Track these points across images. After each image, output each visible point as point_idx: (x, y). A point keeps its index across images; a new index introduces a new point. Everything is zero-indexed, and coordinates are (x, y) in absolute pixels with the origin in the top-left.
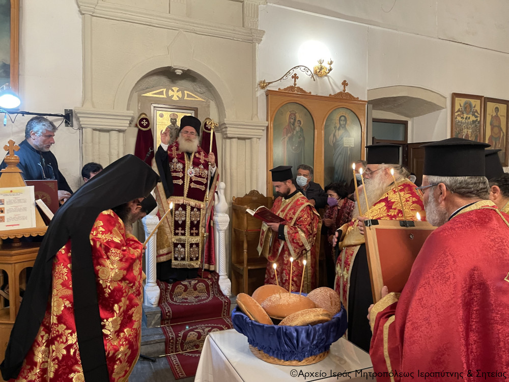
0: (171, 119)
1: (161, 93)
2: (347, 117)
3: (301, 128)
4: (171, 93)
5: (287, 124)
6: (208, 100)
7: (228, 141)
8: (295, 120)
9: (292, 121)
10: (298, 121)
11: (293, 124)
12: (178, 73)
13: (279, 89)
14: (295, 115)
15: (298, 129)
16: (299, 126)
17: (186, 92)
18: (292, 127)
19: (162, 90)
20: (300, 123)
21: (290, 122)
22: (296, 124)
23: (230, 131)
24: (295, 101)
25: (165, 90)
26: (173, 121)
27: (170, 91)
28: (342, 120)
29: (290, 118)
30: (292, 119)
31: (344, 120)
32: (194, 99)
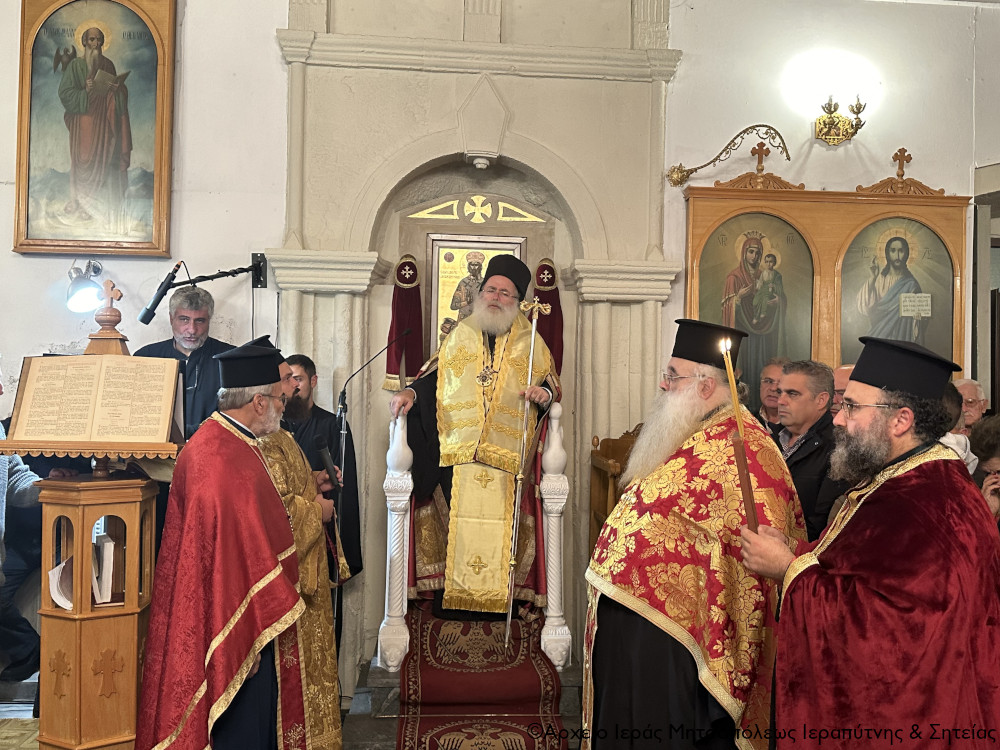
0: (470, 264)
1: (449, 210)
2: (908, 241)
3: (776, 273)
4: (468, 209)
5: (738, 265)
6: (550, 219)
7: (588, 308)
8: (759, 253)
9: (751, 256)
10: (769, 256)
11: (755, 265)
12: (479, 166)
13: (717, 183)
14: (759, 242)
15: (766, 275)
16: (771, 269)
17: (501, 205)
18: (752, 271)
19: (449, 203)
20: (775, 262)
21: (745, 260)
22: (762, 263)
23: (590, 287)
24: (760, 210)
25: (456, 203)
26: (474, 269)
27: (467, 204)
28: (894, 250)
29: (744, 250)
30: (752, 252)
31: (900, 250)
32: (517, 219)
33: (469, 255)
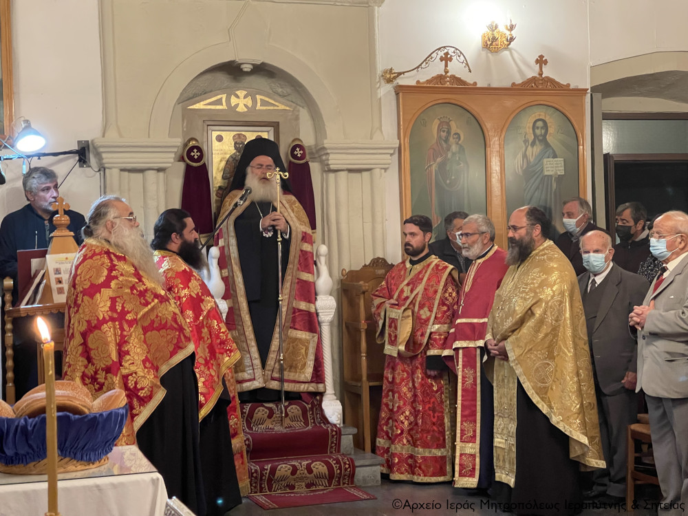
0: (235, 143)
1: (219, 102)
3: (461, 146)
4: (234, 101)
5: (435, 141)
6: (296, 107)
7: (332, 175)
8: (449, 133)
9: (444, 134)
11: (446, 140)
12: (245, 70)
13: (418, 82)
15: (454, 148)
16: (457, 143)
17: (258, 97)
19: (219, 97)
20: (460, 139)
21: (439, 137)
22: (451, 139)
23: (335, 160)
24: (447, 101)
25: (224, 97)
26: (239, 147)
27: (233, 97)
29: (439, 130)
31: (542, 128)
32: (271, 108)
33: (234, 136)
